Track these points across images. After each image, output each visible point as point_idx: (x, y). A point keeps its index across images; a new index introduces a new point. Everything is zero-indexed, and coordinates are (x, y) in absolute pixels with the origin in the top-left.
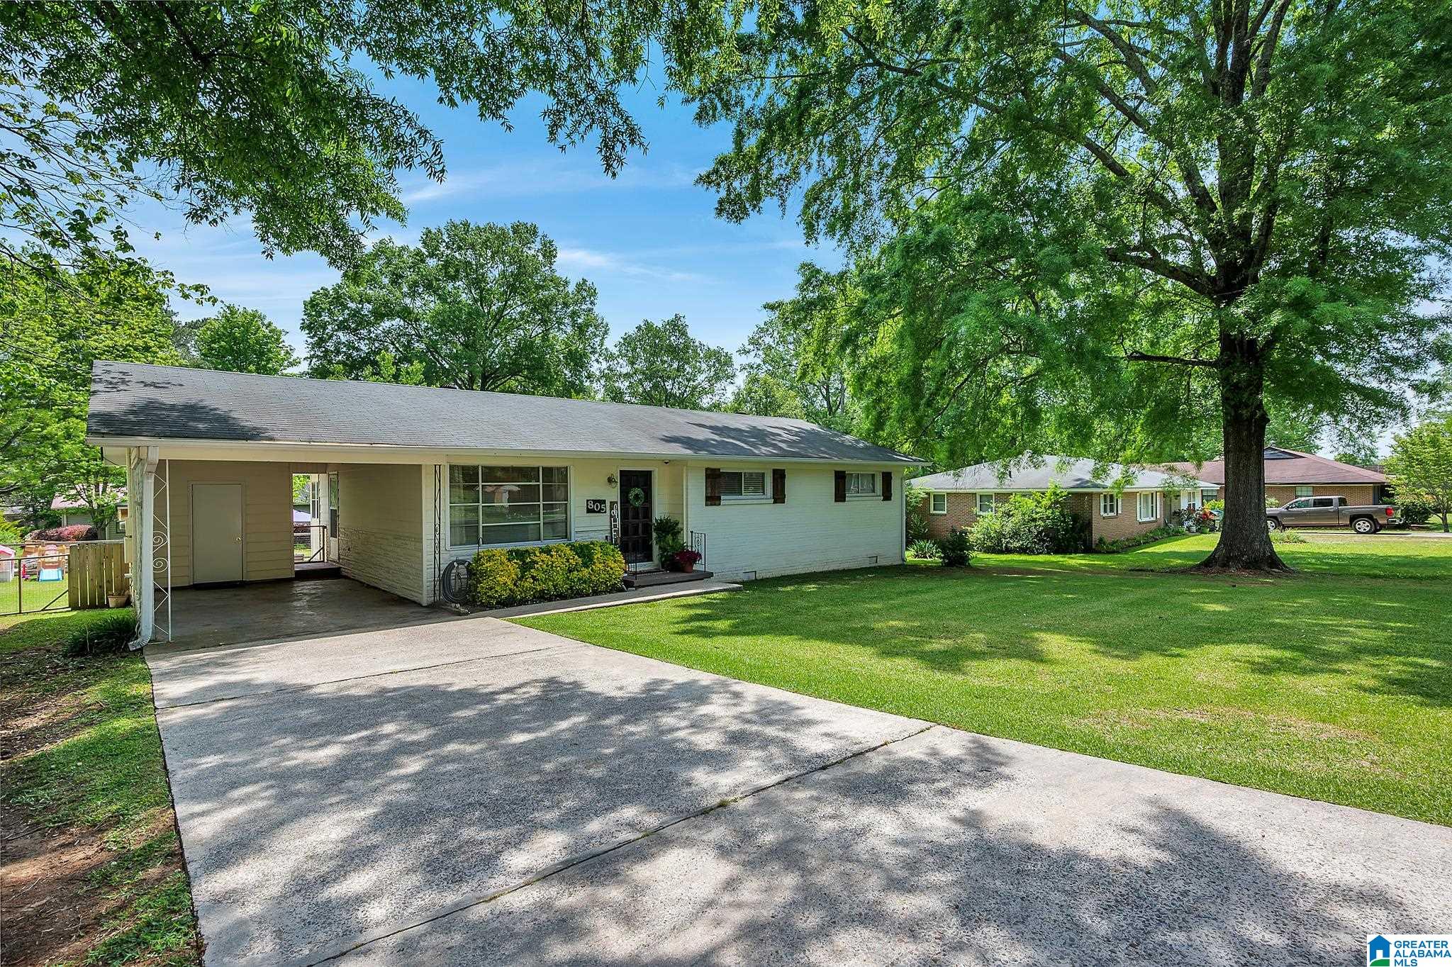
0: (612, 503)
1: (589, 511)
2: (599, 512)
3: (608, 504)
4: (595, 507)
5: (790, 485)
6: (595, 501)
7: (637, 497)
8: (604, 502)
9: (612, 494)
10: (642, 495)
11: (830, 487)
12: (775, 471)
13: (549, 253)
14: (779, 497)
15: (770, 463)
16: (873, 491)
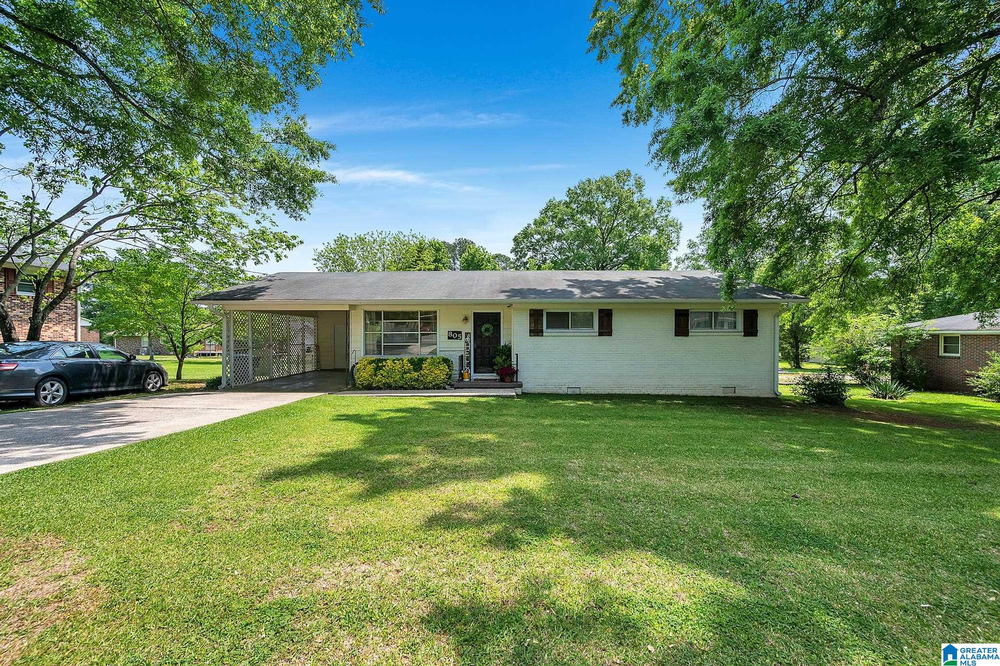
0: (466, 334)
1: (449, 338)
2: (456, 339)
3: (463, 334)
4: (454, 335)
5: (617, 322)
6: (453, 332)
7: (487, 330)
8: (460, 333)
9: (469, 328)
10: (491, 328)
11: (670, 323)
12: (601, 311)
13: (640, 186)
14: (606, 330)
15: (596, 303)
16: (735, 327)
